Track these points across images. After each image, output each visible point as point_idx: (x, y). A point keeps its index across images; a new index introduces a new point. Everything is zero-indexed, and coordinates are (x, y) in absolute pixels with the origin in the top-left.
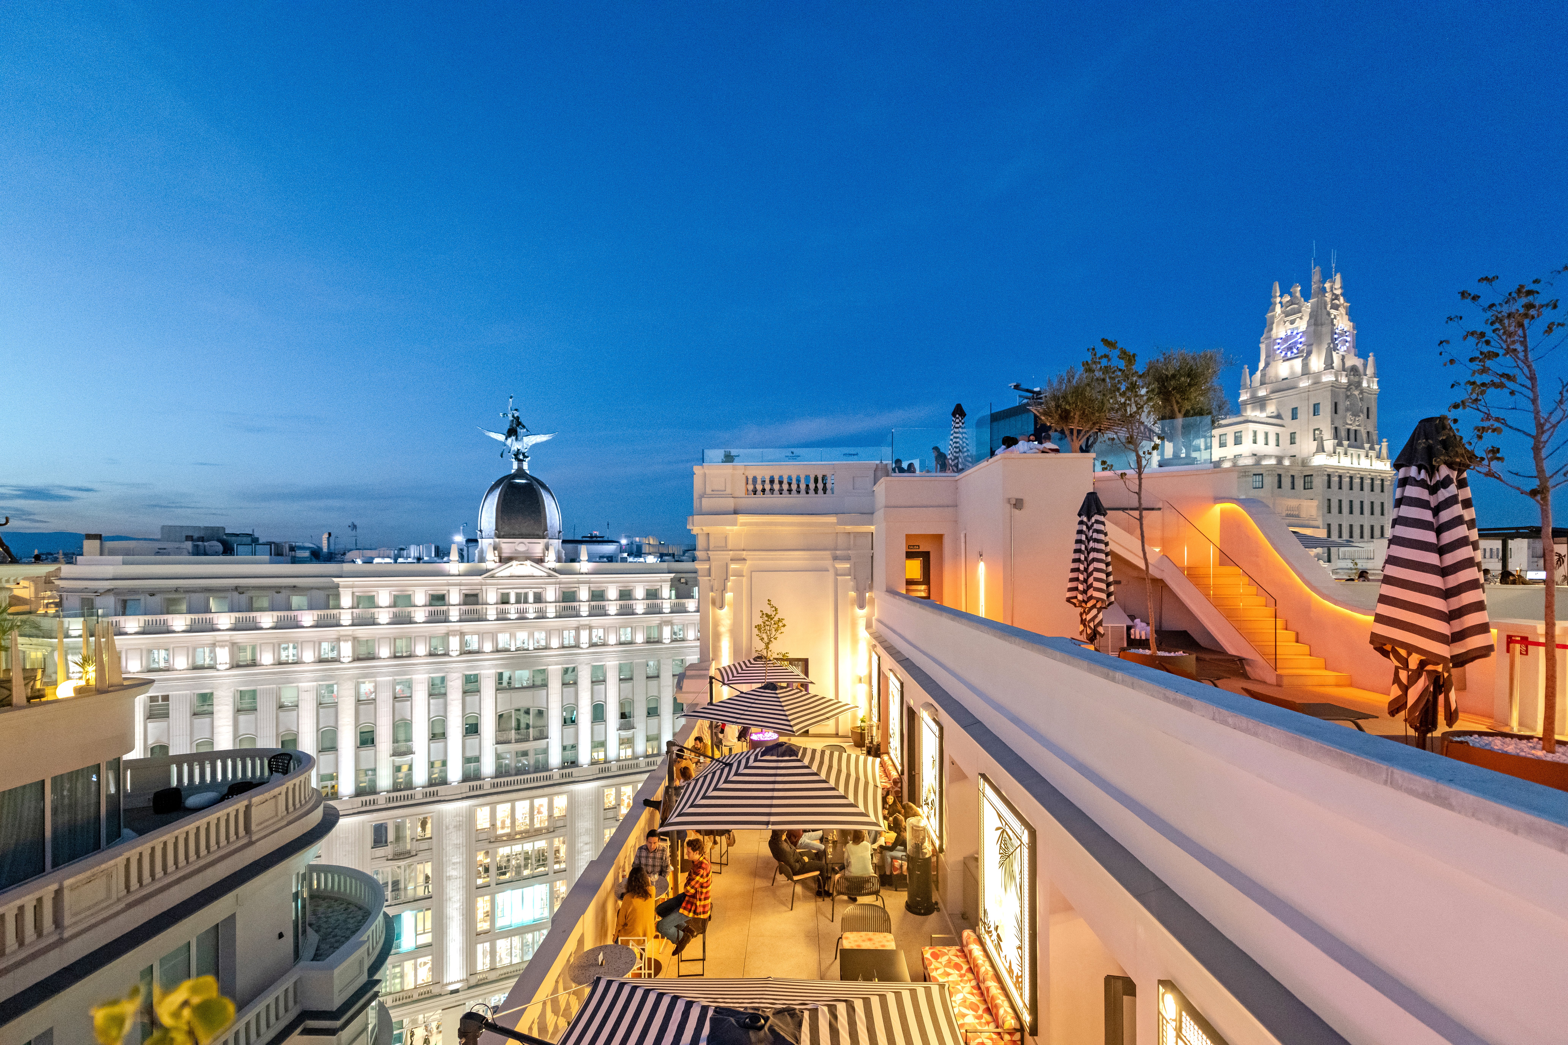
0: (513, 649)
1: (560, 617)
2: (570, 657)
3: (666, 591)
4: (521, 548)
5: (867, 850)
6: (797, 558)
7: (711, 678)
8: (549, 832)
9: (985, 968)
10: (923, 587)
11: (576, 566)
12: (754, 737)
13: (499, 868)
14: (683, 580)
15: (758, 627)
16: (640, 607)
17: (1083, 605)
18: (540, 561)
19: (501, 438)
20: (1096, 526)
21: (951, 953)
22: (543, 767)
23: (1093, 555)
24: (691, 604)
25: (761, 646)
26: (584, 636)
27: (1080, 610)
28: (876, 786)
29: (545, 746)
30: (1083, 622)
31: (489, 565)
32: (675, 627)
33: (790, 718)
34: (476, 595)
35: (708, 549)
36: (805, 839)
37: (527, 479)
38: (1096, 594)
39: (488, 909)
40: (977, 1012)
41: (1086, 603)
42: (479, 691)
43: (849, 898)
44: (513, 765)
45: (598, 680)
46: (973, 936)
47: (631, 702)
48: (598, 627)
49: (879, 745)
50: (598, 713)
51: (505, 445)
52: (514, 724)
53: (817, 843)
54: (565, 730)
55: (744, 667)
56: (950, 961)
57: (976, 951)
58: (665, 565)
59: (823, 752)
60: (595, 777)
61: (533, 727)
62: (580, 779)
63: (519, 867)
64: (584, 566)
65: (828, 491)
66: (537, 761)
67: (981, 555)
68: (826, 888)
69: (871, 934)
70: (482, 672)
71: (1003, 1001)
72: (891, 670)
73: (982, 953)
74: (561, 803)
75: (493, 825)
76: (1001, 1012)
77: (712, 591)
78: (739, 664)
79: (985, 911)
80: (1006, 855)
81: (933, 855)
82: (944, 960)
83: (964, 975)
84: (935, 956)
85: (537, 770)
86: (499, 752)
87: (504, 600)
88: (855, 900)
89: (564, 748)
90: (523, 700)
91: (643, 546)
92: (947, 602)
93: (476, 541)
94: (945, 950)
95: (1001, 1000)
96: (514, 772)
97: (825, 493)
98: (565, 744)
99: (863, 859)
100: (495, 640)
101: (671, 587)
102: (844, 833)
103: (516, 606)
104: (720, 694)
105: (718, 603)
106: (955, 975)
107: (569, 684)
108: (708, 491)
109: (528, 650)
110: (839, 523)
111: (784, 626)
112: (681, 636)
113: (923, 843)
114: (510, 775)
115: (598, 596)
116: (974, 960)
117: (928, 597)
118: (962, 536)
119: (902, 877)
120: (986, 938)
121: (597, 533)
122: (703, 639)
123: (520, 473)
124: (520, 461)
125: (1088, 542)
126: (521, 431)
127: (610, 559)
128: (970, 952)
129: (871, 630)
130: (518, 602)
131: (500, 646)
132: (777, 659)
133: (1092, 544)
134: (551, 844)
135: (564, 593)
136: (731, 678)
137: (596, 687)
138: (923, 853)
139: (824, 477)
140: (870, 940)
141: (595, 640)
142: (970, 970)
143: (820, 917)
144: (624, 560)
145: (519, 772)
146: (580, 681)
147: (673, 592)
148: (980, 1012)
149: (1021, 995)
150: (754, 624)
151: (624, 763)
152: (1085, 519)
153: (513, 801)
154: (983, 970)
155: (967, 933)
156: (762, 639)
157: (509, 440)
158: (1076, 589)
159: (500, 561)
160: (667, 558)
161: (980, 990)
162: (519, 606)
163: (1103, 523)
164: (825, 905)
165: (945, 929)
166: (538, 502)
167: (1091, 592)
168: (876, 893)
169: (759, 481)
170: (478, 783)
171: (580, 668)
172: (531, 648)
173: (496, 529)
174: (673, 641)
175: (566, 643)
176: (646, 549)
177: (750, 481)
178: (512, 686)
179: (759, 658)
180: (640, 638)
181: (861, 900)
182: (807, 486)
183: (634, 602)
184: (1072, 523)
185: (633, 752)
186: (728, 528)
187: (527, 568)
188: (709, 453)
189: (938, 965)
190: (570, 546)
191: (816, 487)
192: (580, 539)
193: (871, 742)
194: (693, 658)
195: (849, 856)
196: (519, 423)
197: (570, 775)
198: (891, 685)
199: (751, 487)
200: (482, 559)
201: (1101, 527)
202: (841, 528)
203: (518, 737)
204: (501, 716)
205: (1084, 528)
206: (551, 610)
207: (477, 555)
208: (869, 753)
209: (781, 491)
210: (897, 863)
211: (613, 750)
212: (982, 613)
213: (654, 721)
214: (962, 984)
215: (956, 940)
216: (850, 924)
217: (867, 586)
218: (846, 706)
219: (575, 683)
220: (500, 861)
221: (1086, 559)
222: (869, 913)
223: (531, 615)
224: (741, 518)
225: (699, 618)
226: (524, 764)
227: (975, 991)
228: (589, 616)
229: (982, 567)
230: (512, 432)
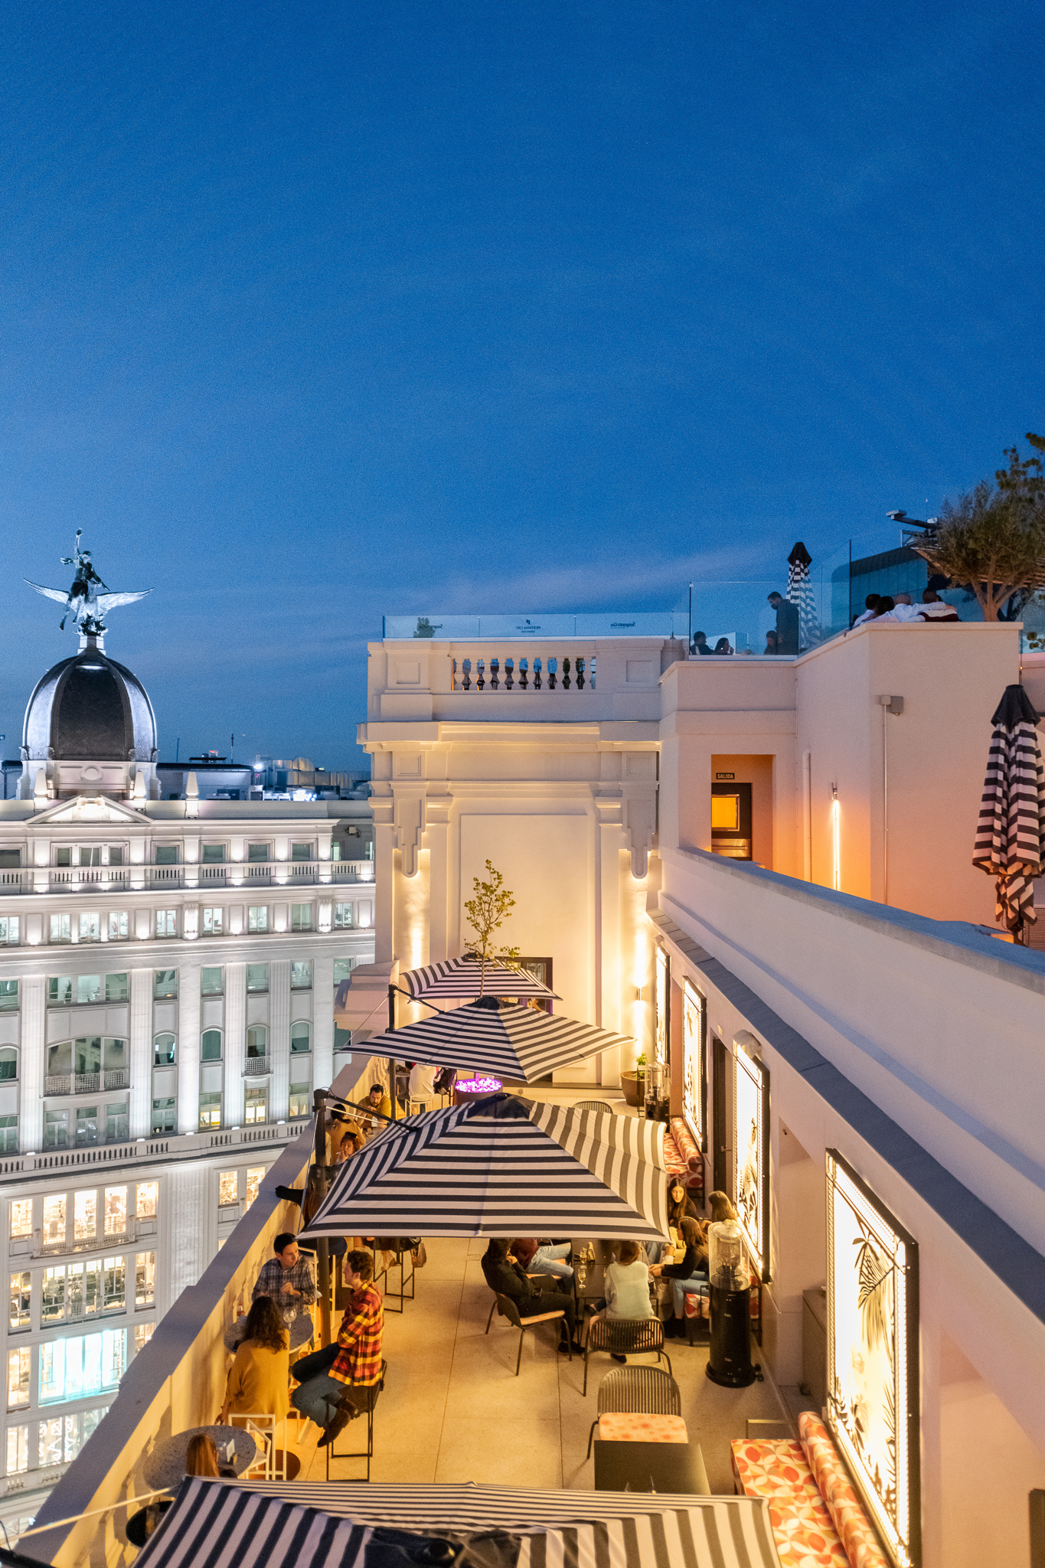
0: (75, 939)
1: (151, 888)
2: (167, 955)
3: (325, 849)
4: (92, 776)
5: (643, 1276)
6: (536, 794)
7: (392, 988)
8: (128, 1243)
9: (835, 1476)
10: (741, 842)
11: (179, 805)
12: (462, 1087)
13: (46, 1301)
14: (352, 830)
15: (470, 905)
16: (282, 875)
17: (1002, 870)
18: (121, 797)
19: (62, 597)
20: (1021, 741)
21: (780, 1450)
22: (118, 1135)
23: (1017, 788)
24: (365, 870)
25: (472, 936)
26: (191, 921)
27: (997, 879)
28: (657, 1169)
29: (124, 1101)
30: (1001, 899)
31: (40, 803)
32: (339, 906)
33: (518, 1055)
34: (17, 852)
35: (390, 778)
36: (543, 1256)
37: (102, 665)
38: (1022, 853)
39: (27, 1368)
40: (820, 1550)
41: (1006, 867)
42: (17, 1009)
43: (613, 1356)
44: (71, 1131)
45: (212, 993)
46: (817, 1423)
47: (266, 1029)
48: (213, 906)
49: (666, 1102)
50: (212, 1048)
51: (68, 609)
52: (74, 1063)
53: (561, 1264)
54: (156, 1075)
55: (447, 972)
56: (777, 1463)
57: (821, 1446)
58: (323, 806)
59: (571, 1111)
60: (205, 1152)
61: (106, 1069)
62: (181, 1155)
63: (78, 1299)
64: (192, 805)
65: (586, 685)
66: (111, 1126)
67: (834, 790)
68: (575, 1340)
69: (646, 1417)
70: (24, 977)
71: (864, 1533)
72: (686, 978)
73: (831, 1451)
74: (149, 1193)
75: (38, 1230)
76: (862, 1551)
77: (396, 847)
78: (439, 965)
79: (836, 1380)
80: (870, 1286)
81: (753, 1287)
82: (767, 1461)
83: (801, 1488)
84: (753, 1455)
85: (110, 1139)
86: (48, 1109)
87: (63, 861)
88: (623, 1360)
89: (155, 1105)
90: (89, 1024)
91: (289, 774)
92: (780, 867)
93: (19, 764)
94: (770, 1445)
95: (861, 1532)
96: (72, 1143)
97: (580, 687)
98: (156, 1097)
99: (636, 1288)
100: (46, 927)
101: (334, 840)
102: (605, 1246)
103: (81, 870)
104: (407, 1014)
105: (405, 866)
106: (785, 1488)
107: (165, 998)
108: (392, 683)
109: (99, 942)
110: (603, 737)
111: (512, 903)
112: (349, 921)
113: (735, 1265)
114: (67, 1148)
115: (213, 855)
116: (818, 1462)
117: (749, 858)
118: (805, 758)
119: (701, 1322)
120: (838, 1425)
121: (216, 753)
122: (381, 925)
123: (92, 654)
124: (92, 635)
125: (1009, 767)
126: (94, 587)
127: (235, 794)
128: (812, 1448)
129: (655, 913)
130: (84, 863)
131: (55, 934)
132: (500, 958)
133: (1015, 771)
134: (131, 1262)
135: (159, 849)
136: (425, 988)
137: (208, 1004)
138: (735, 1282)
139: (579, 663)
140: (645, 1426)
141: (208, 926)
142: (812, 1479)
143: (565, 1388)
144: (257, 796)
145: (80, 1143)
146: (182, 995)
147: (337, 849)
148: (827, 1551)
149: (895, 1523)
150: (465, 900)
151: (253, 1130)
152: (1003, 729)
153: (70, 1191)
154: (831, 1479)
155: (807, 1418)
156: (476, 925)
157: (75, 601)
158: (988, 844)
159: (57, 797)
160: (326, 793)
161: (827, 1513)
162: (85, 870)
163: (1034, 736)
164: (573, 1367)
165: (771, 1411)
166: (120, 702)
167: (1014, 850)
168: (658, 1348)
169: (474, 668)
170: (14, 1160)
171: (183, 973)
172: (104, 938)
173: (52, 745)
174: (336, 929)
175: (161, 931)
176: (293, 779)
177: (460, 668)
178: (73, 1000)
179: (472, 956)
180: (281, 925)
181: (633, 1359)
182: (552, 675)
183: (273, 865)
184: (982, 734)
185: (268, 1111)
186: (423, 743)
187: (98, 809)
188: (394, 623)
189: (758, 1471)
190: (169, 773)
191: (567, 677)
192: (187, 761)
193: (654, 1098)
194: (367, 957)
195: (612, 1284)
196: (91, 574)
197: (164, 1149)
198: (686, 1001)
199: (460, 677)
200: (28, 794)
201: (1030, 743)
202: (605, 745)
203: (80, 1084)
204: (54, 1050)
205: (1002, 744)
206: (137, 879)
207: (19, 786)
208: (650, 1115)
209: (509, 684)
210: (693, 1300)
211: (235, 1108)
212: (837, 884)
213: (301, 1060)
214: (797, 1504)
215: (788, 1430)
216: (613, 1400)
217: (649, 841)
218: (609, 1040)
219: (175, 997)
220: (48, 1290)
221: (1005, 795)
222: (645, 1380)
223: (105, 885)
224: (445, 728)
225: (374, 891)
226: (89, 1130)
227: (819, 1516)
228: (199, 887)
229: (836, 807)
230: (79, 589)
